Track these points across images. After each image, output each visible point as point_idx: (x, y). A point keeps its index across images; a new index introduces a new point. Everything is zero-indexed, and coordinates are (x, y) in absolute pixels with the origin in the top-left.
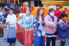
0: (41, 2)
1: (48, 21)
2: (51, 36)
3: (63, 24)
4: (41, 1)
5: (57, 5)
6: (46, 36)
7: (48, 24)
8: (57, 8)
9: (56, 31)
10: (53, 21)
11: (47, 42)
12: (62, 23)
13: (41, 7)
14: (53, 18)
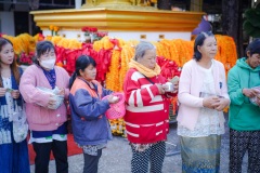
0: (33, 16)
1: (32, 87)
2: (50, 140)
3: (87, 94)
4: (32, 13)
5: (85, 29)
6: (32, 140)
7: (31, 96)
8: (87, 38)
9: (65, 119)
10: (53, 84)
11: (36, 161)
12: (82, 90)
13: (33, 35)
14: (50, 74)
